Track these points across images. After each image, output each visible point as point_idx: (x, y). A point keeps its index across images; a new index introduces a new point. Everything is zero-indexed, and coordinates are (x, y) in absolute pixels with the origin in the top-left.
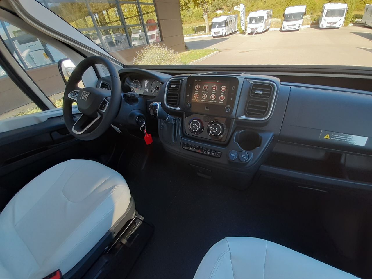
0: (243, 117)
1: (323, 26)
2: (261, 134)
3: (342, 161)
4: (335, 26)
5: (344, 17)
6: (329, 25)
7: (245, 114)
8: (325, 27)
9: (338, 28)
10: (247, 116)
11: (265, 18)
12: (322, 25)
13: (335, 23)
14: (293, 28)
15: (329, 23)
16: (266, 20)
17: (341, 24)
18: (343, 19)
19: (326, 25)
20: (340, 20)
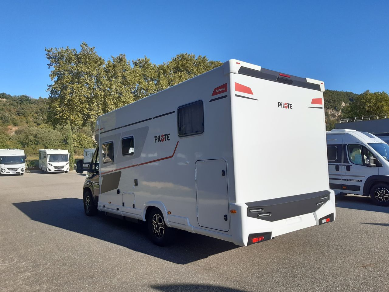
1: (51, 171)
4: (63, 170)
5: (69, 162)
6: (56, 170)
9: (66, 172)
12: (49, 169)
13: (63, 167)
14: (17, 171)
15: (55, 167)
17: (68, 169)
18: (69, 164)
19: (53, 170)
20: (66, 165)
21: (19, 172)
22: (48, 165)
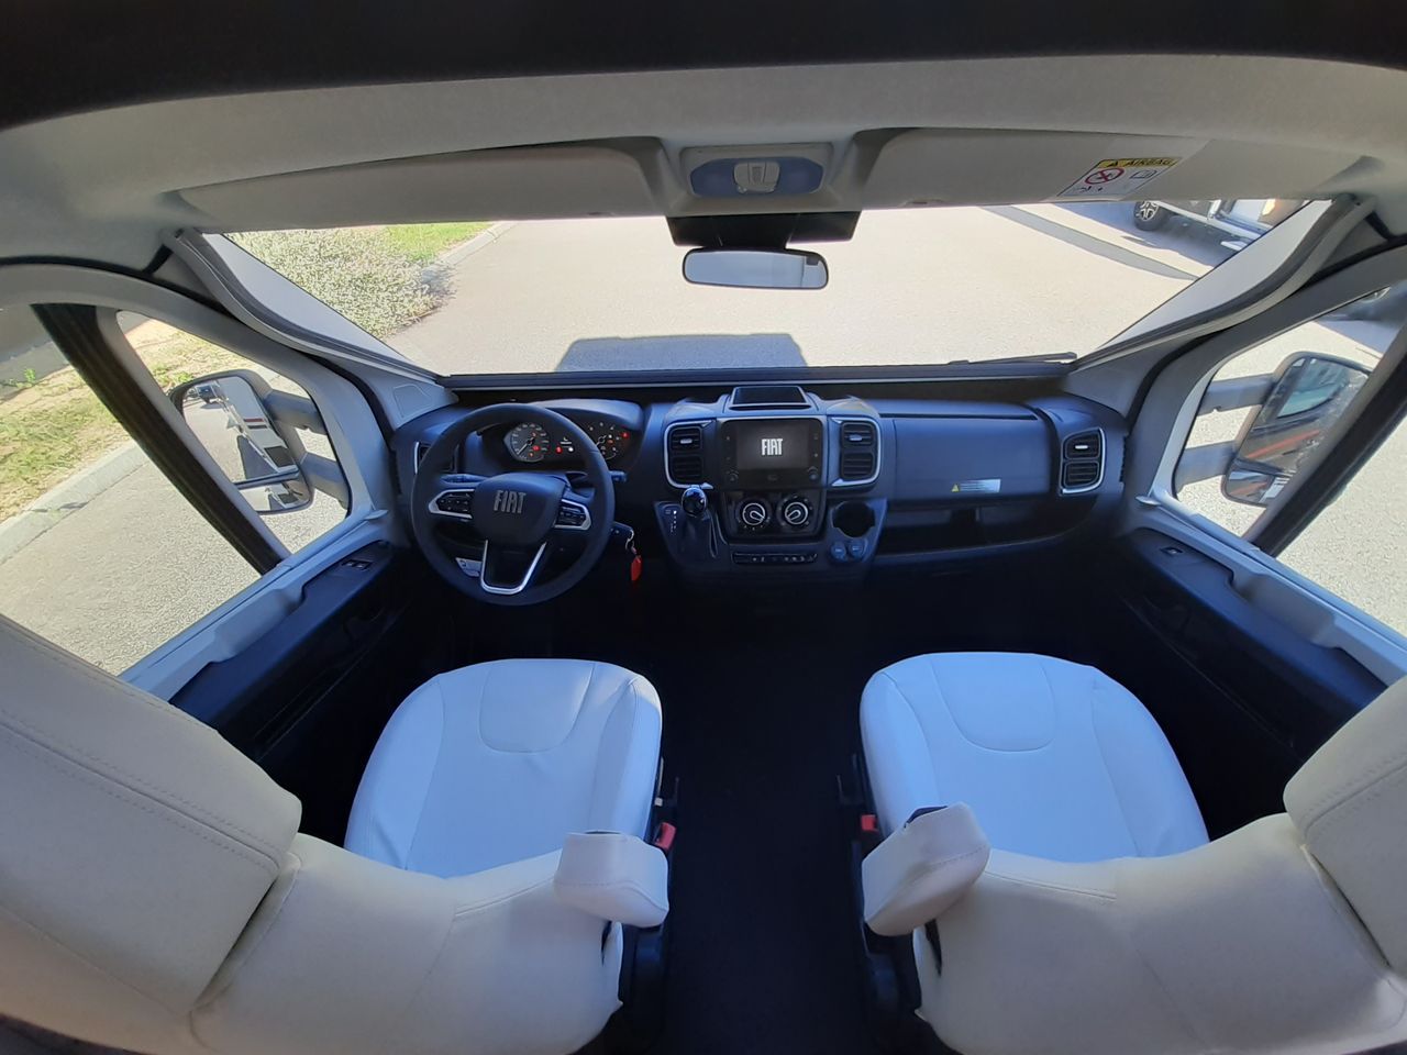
0: (840, 483)
2: (870, 505)
3: (978, 518)
7: (841, 477)
10: (845, 480)
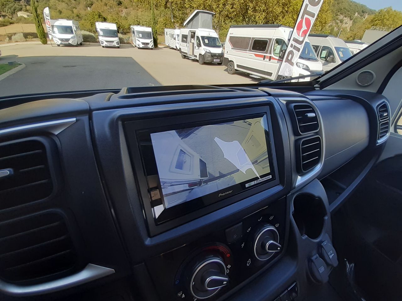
4: (149, 47)
5: (153, 39)
6: (143, 46)
8: (141, 47)
9: (152, 49)
11: (74, 28)
12: (138, 45)
13: (148, 44)
15: (143, 43)
16: (75, 31)
17: (152, 46)
18: (153, 41)
19: (141, 46)
20: (151, 42)
21: (115, 45)
22: (137, 40)
